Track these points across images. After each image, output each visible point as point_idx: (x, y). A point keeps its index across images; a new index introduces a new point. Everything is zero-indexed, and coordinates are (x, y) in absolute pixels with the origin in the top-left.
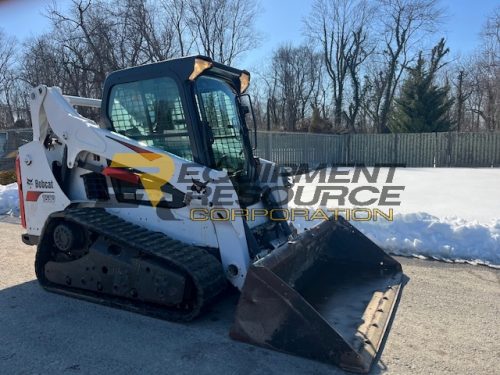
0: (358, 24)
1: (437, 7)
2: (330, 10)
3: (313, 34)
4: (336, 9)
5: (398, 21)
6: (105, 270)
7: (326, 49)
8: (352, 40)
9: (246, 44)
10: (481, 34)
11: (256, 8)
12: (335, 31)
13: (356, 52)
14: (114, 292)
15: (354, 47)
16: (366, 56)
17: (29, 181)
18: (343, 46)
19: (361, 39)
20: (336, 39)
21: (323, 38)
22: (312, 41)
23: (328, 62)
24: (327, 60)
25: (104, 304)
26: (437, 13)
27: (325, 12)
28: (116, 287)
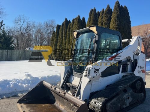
10: (14, 22)
26: (3, 13)
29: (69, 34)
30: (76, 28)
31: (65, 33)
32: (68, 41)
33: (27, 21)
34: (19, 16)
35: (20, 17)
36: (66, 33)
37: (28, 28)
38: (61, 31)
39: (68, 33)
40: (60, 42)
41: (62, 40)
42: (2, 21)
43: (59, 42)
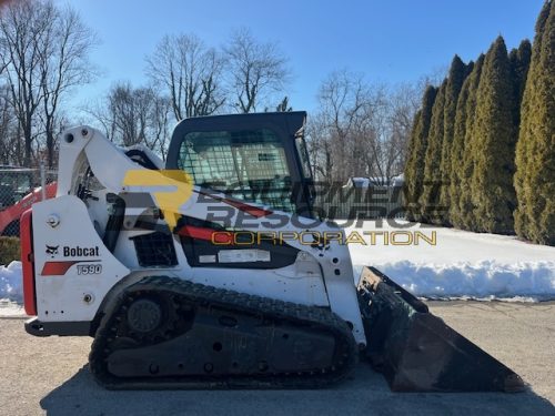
0: (207, 73)
1: (283, 67)
2: (178, 55)
3: (159, 77)
4: (183, 54)
5: (247, 75)
6: (218, 347)
7: (174, 94)
8: (201, 88)
9: (76, 78)
10: (318, 97)
11: (91, 38)
12: (184, 77)
13: (207, 100)
14: (233, 370)
15: (204, 96)
16: (217, 106)
17: (51, 250)
18: (192, 94)
19: (212, 88)
20: (184, 84)
21: (170, 82)
22: (157, 83)
23: (177, 108)
24: (175, 105)
25: (217, 388)
26: (283, 73)
27: (172, 56)
28: (235, 364)
29: (464, 117)
30: (485, 90)
31: (449, 115)
32: (459, 146)
33: (356, 87)
34: (333, 74)
35: (336, 79)
36: (452, 115)
37: (361, 111)
38: (438, 111)
39: (459, 113)
40: (434, 152)
41: (442, 142)
42: (283, 99)
43: (430, 152)
